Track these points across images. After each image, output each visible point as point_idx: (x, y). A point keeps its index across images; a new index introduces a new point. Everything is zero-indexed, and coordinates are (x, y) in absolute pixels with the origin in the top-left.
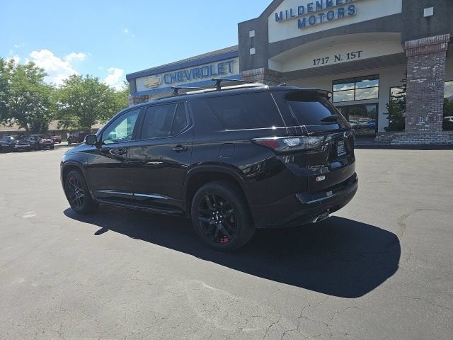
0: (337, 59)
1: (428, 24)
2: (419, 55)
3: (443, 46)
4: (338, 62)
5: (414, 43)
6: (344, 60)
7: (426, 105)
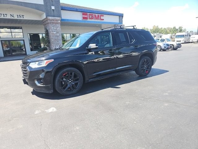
0: (12, 16)
1: (54, 12)
2: (53, 23)
3: (59, 21)
4: (12, 18)
5: (50, 18)
6: (16, 18)
7: (58, 42)
